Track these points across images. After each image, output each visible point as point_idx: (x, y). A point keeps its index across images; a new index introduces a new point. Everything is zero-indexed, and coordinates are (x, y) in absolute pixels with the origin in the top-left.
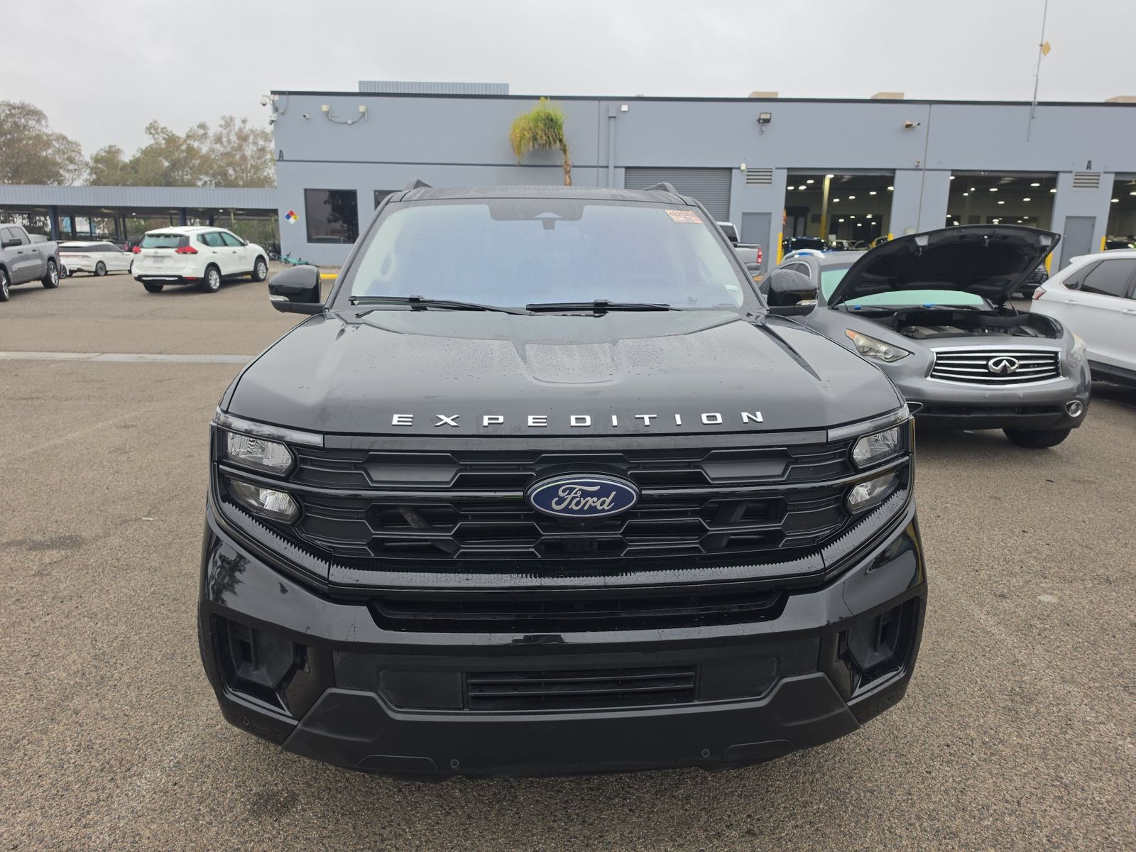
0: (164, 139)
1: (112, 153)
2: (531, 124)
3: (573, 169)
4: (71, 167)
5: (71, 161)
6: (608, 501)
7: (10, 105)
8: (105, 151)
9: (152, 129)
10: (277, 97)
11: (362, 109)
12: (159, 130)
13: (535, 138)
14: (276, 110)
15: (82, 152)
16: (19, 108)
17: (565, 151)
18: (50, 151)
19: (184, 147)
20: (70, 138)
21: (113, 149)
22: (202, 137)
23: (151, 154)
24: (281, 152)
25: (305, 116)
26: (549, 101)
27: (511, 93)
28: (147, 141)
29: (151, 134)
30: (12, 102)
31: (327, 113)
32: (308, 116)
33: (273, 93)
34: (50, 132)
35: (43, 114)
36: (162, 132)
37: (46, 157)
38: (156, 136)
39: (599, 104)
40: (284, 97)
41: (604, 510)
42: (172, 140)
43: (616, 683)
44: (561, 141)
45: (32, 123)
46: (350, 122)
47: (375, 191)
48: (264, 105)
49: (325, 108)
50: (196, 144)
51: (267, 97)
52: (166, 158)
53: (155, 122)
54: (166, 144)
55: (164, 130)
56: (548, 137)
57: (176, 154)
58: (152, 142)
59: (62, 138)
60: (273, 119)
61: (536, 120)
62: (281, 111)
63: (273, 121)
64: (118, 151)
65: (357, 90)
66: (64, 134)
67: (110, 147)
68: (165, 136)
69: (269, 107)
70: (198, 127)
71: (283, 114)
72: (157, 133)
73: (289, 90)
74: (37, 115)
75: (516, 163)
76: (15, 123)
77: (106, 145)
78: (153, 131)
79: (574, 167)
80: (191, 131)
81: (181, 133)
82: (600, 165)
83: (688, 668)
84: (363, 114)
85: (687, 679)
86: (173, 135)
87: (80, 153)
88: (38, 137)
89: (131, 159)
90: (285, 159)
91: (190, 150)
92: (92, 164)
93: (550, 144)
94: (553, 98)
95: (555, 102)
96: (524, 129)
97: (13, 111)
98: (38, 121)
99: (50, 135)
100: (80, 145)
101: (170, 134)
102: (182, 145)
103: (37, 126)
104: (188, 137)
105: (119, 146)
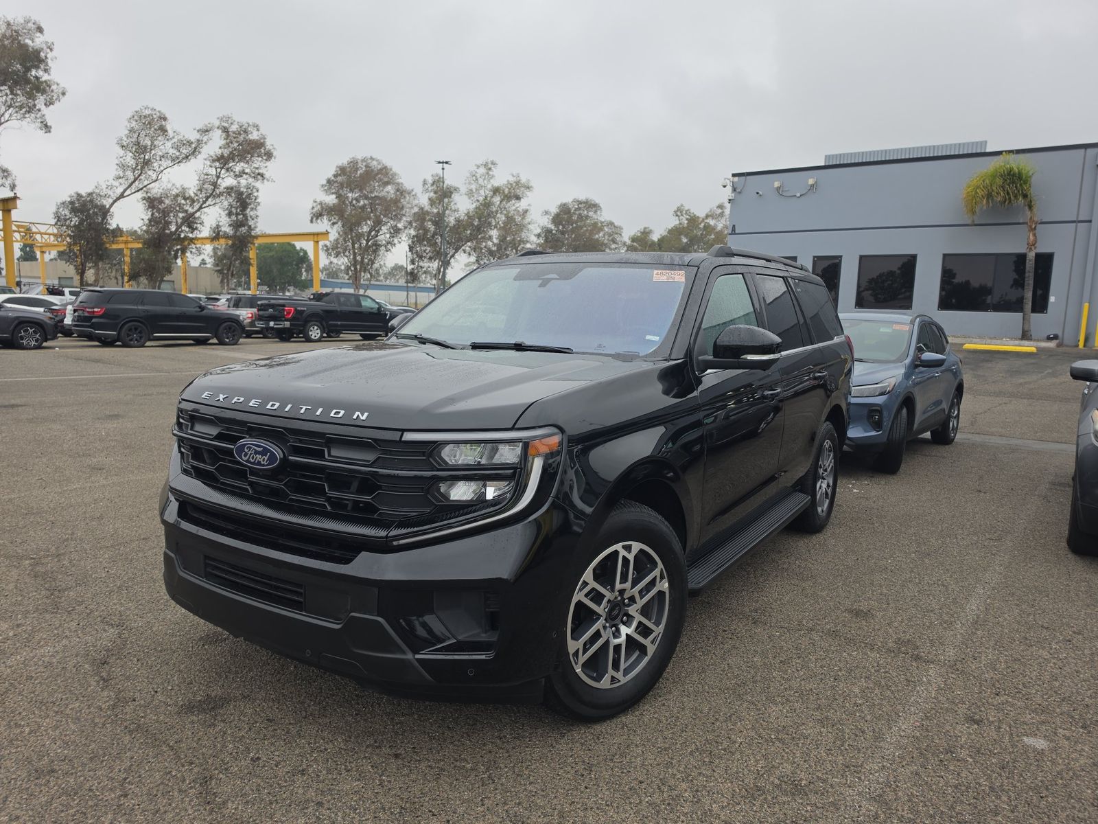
0: (687, 219)
1: (646, 233)
2: (987, 181)
3: (1039, 226)
4: (613, 246)
5: (614, 241)
6: (266, 458)
7: (578, 201)
8: (641, 232)
9: (679, 212)
10: (736, 179)
11: (811, 182)
12: (684, 212)
13: (989, 196)
14: (734, 190)
15: (623, 235)
16: (584, 203)
17: (1030, 207)
18: (601, 234)
19: (702, 225)
20: (616, 224)
21: (647, 230)
22: (719, 216)
23: (676, 232)
24: (734, 226)
25: (758, 193)
26: (1012, 156)
27: (988, 150)
28: (673, 222)
29: (677, 215)
30: (580, 200)
31: (778, 189)
32: (761, 193)
33: (734, 175)
34: (603, 220)
35: (599, 206)
36: (686, 213)
37: (597, 239)
38: (681, 217)
39: (1085, 152)
40: (743, 178)
41: (264, 465)
42: (693, 220)
43: (271, 586)
44: (1025, 196)
45: (591, 214)
46: (798, 195)
47: (814, 257)
48: (724, 187)
49: (777, 184)
50: (712, 222)
51: (728, 179)
52: (686, 236)
53: (682, 205)
54: (687, 223)
55: (687, 212)
56: (1008, 194)
57: (695, 231)
58: (678, 222)
59: (611, 224)
60: (730, 198)
61: (994, 176)
62: (738, 190)
63: (730, 200)
64: (650, 232)
65: (823, 164)
66: (613, 221)
67: (645, 228)
68: (688, 217)
69: (729, 188)
70: (717, 207)
71: (740, 193)
72: (682, 215)
73: (748, 171)
74: (594, 206)
75: (969, 222)
76: (580, 214)
77: (641, 228)
78: (679, 214)
79: (1042, 223)
80: (710, 211)
81: (701, 213)
82: (1080, 219)
83: (300, 586)
84: (812, 186)
85: (299, 594)
86: (695, 216)
87: (621, 235)
88: (595, 224)
89: (659, 237)
90: (736, 232)
91: (707, 227)
92: (629, 242)
93: (1010, 202)
94: (1018, 152)
95: (1021, 156)
96: (978, 187)
97: (580, 206)
98: (596, 212)
99: (603, 222)
100: (622, 229)
101: (692, 215)
102: (701, 223)
103: (595, 216)
104: (707, 216)
105: (651, 228)
